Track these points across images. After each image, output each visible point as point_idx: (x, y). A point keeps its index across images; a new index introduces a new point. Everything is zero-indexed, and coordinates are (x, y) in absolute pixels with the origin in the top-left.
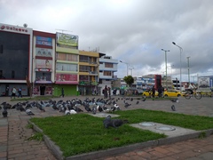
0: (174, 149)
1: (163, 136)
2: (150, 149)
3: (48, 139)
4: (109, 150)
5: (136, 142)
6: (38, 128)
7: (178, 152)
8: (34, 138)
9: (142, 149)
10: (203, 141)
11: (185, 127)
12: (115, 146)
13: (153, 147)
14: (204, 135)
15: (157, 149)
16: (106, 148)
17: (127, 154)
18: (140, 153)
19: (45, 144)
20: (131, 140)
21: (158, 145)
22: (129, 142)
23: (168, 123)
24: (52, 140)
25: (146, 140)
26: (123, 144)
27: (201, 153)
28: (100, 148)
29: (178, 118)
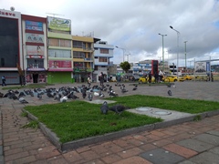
0: (170, 132)
1: (159, 120)
2: (147, 133)
3: (44, 126)
4: (106, 135)
5: (133, 126)
6: (32, 116)
7: (173, 134)
8: (30, 126)
9: (138, 132)
10: (198, 123)
11: (181, 111)
12: (112, 131)
13: (149, 130)
14: (199, 118)
15: (153, 132)
16: (103, 133)
17: (124, 138)
18: (137, 137)
19: (41, 131)
20: (128, 124)
21: (154, 129)
22: (125, 127)
23: (165, 108)
24: (48, 127)
25: (142, 124)
26: (119, 129)
27: (196, 135)
28: (97, 133)
29: (175, 102)
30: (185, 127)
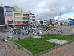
0: (63, 48)
2: (56, 49)
3: (25, 49)
5: (52, 47)
7: (64, 49)
9: (54, 49)
10: (70, 44)
12: (46, 50)
15: (58, 48)
17: (50, 51)
22: (50, 48)
23: (59, 39)
25: (55, 46)
26: (48, 49)
27: (71, 49)
30: (67, 46)
